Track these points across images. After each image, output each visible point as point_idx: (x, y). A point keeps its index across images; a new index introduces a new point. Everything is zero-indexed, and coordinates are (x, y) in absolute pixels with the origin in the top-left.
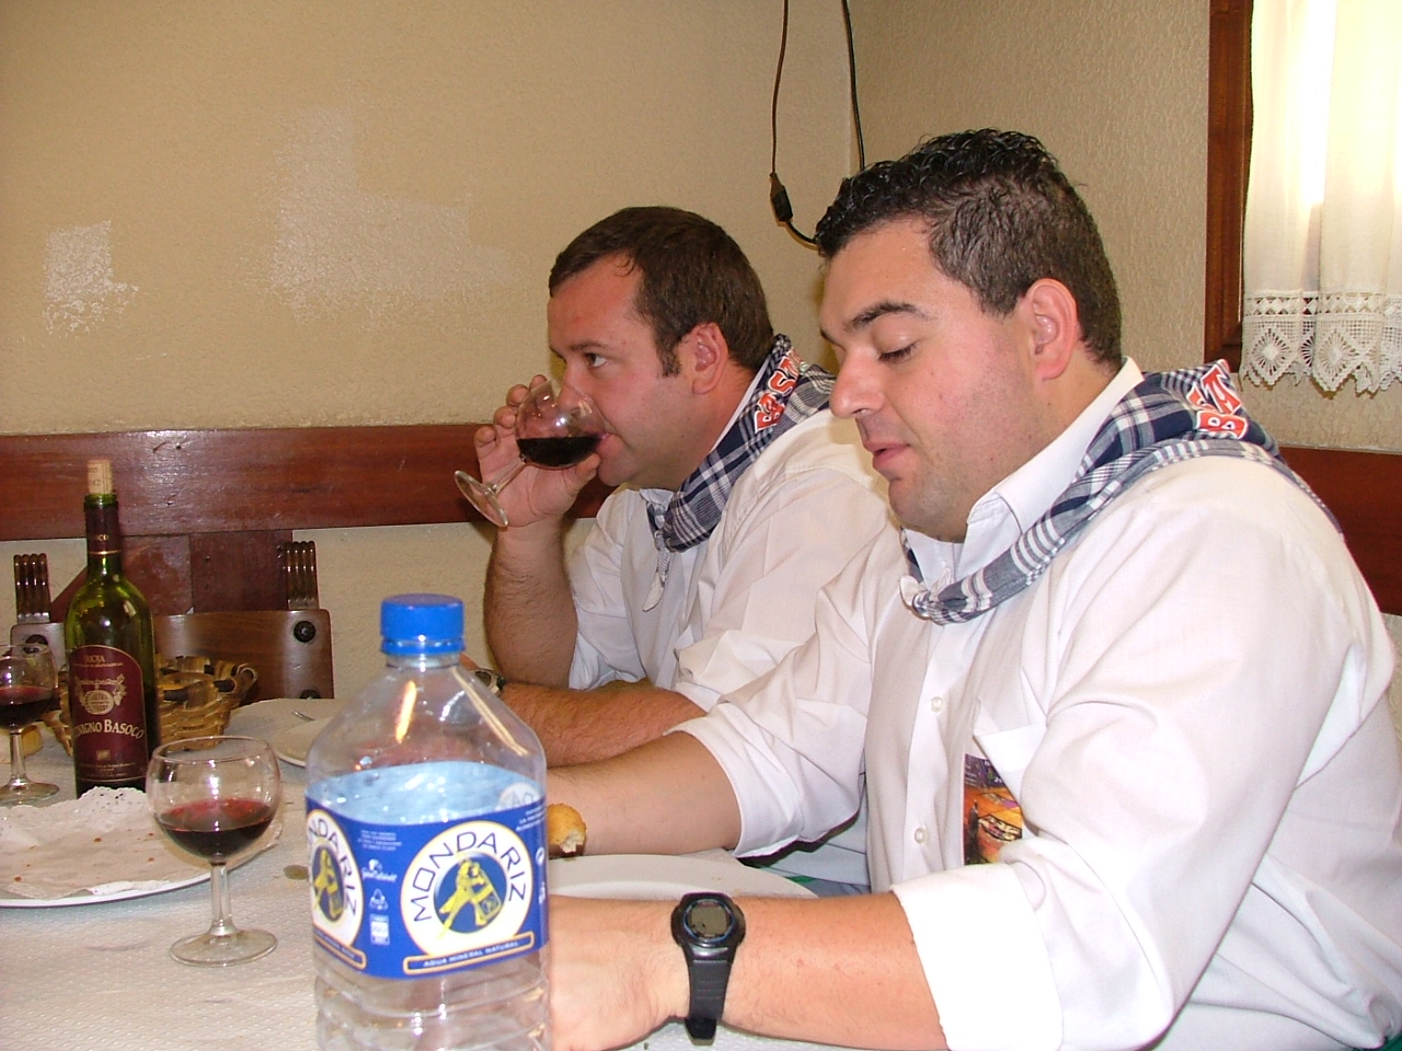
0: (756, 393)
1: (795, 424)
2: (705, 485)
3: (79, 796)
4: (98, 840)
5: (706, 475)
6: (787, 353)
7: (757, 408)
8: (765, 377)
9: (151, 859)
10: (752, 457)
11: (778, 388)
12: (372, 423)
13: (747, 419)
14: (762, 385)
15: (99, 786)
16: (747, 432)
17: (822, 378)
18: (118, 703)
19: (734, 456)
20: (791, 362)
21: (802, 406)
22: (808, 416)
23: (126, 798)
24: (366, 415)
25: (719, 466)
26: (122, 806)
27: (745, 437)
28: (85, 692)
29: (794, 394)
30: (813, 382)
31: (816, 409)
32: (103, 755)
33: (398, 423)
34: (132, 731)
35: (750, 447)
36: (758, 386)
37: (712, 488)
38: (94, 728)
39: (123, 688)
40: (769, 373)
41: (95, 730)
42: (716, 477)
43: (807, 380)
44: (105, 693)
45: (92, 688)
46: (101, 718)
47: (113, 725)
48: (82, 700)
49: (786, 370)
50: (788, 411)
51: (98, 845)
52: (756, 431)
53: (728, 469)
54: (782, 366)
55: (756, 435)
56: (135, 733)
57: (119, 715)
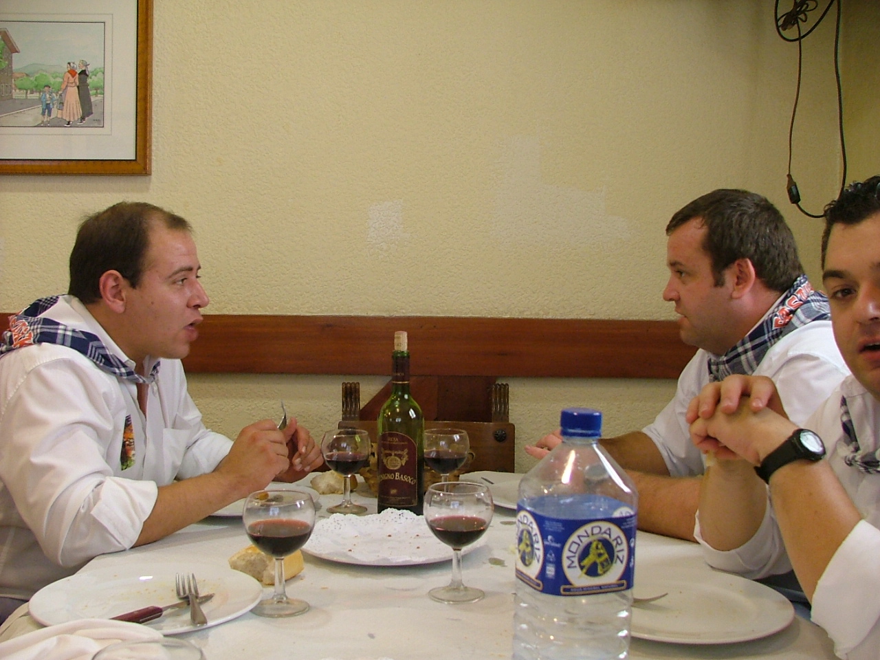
0: (778, 306)
1: (796, 328)
2: (739, 355)
3: (379, 512)
4: (390, 536)
5: (740, 350)
6: (802, 286)
7: (776, 315)
8: (786, 297)
9: (418, 548)
10: (769, 344)
11: (792, 306)
12: (544, 317)
13: (769, 321)
14: (783, 303)
15: (391, 507)
16: (768, 329)
17: (818, 301)
18: (404, 464)
19: (757, 341)
20: (803, 291)
21: (802, 317)
22: (805, 324)
23: (405, 516)
24: (541, 313)
25: (748, 345)
26: (403, 519)
27: (766, 331)
28: (387, 457)
29: (799, 310)
30: (812, 303)
31: (810, 320)
32: (393, 491)
33: (559, 318)
34: (410, 479)
35: (769, 337)
36: (781, 302)
37: (743, 358)
38: (390, 477)
39: (407, 456)
40: (789, 295)
41: (391, 478)
42: (746, 351)
43: (808, 302)
44: (398, 458)
45: (391, 455)
46: (394, 472)
47: (400, 476)
48: (385, 461)
49: (799, 295)
50: (794, 320)
51: (389, 538)
52: (774, 328)
53: (755, 348)
54: (797, 293)
55: (773, 331)
56: (411, 481)
57: (403, 470)
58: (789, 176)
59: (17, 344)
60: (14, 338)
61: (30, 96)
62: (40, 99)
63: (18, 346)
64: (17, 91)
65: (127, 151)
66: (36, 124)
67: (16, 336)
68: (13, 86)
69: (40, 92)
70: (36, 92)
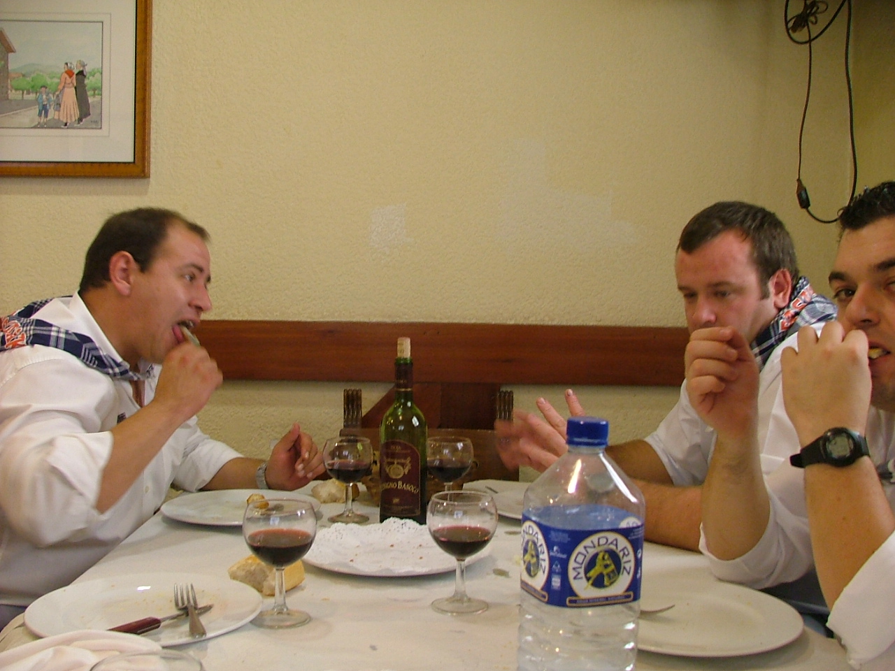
0: (783, 309)
3: (382, 521)
4: (392, 546)
6: (805, 288)
7: (781, 318)
8: (791, 301)
9: (421, 558)
11: (796, 308)
12: (550, 323)
13: (775, 325)
14: (788, 306)
15: (393, 517)
16: (775, 332)
18: (406, 473)
19: (765, 345)
20: (806, 293)
23: (408, 525)
24: (547, 319)
25: (757, 350)
26: (405, 529)
27: (773, 334)
28: (389, 465)
29: (804, 310)
31: (815, 320)
32: (396, 500)
34: (413, 488)
35: (776, 341)
38: (392, 485)
39: (409, 465)
40: (793, 298)
43: (813, 303)
44: (400, 467)
45: (393, 463)
46: (397, 481)
47: (403, 485)
48: (387, 470)
49: (802, 297)
50: (799, 321)
51: (392, 548)
52: (780, 331)
53: (761, 353)
54: (801, 295)
55: (779, 334)
56: (414, 490)
57: (405, 479)
58: (799, 180)
59: (9, 345)
60: (6, 338)
61: (26, 97)
62: (37, 100)
63: (11, 346)
64: (14, 91)
65: (125, 154)
66: (33, 125)
67: (9, 337)
68: (9, 87)
69: (36, 93)
70: (33, 92)
